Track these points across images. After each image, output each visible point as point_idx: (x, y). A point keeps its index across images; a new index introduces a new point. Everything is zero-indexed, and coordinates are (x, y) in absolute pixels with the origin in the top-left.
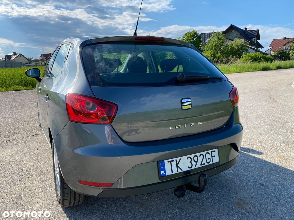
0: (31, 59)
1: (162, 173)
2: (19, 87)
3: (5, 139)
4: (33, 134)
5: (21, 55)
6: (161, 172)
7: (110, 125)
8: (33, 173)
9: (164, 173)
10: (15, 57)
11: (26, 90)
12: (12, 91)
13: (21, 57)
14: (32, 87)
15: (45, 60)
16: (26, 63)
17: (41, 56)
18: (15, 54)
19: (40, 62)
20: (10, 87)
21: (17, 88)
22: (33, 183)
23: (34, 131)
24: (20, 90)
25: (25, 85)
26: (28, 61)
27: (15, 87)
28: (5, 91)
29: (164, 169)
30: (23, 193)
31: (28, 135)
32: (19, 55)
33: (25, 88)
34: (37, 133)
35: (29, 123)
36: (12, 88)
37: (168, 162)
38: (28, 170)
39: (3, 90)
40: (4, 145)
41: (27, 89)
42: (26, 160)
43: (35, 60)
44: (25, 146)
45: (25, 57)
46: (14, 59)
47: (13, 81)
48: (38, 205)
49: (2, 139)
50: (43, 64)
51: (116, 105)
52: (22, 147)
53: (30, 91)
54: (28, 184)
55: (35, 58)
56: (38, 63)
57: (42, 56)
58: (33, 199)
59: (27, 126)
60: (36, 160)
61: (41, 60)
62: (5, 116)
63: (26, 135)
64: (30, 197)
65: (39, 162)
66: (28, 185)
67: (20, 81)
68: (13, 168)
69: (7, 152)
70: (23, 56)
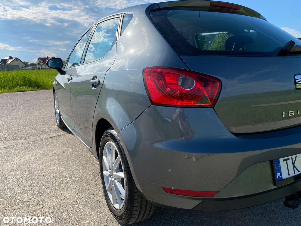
0: (28, 63)
1: (278, 176)
2: (24, 88)
3: (22, 141)
4: (53, 136)
5: (17, 59)
6: (277, 174)
7: (212, 108)
8: (68, 180)
9: (280, 176)
10: (11, 60)
11: (31, 91)
12: (16, 92)
13: (17, 60)
14: (37, 88)
15: (43, 63)
16: (23, 67)
17: (38, 60)
18: (11, 58)
19: (37, 65)
20: (13, 88)
21: (21, 89)
22: (72, 192)
23: (53, 132)
24: (24, 91)
25: (29, 86)
26: (24, 65)
27: (19, 88)
28: (8, 92)
29: (280, 171)
30: (64, 206)
31: (47, 136)
32: (15, 59)
33: (30, 89)
34: (57, 134)
35: (44, 123)
36: (15, 89)
37: (284, 160)
38: (61, 176)
39: (6, 91)
40: (23, 148)
41: (33, 90)
42: (55, 165)
43: (32, 64)
44: (48, 149)
45: (21, 61)
46: (10, 63)
47: (16, 82)
48: (87, 221)
49: (19, 142)
50: (40, 68)
51: (219, 81)
52: (44, 149)
53: (35, 92)
54: (67, 194)
55: (31, 63)
56: (35, 67)
57: (40, 60)
58: (78, 213)
59: (43, 127)
60: (66, 165)
61: (38, 64)
62: (15, 117)
63: (45, 137)
64: (74, 211)
65: (70, 167)
66: (67, 196)
67: (24, 82)
68: (41, 174)
69: (28, 156)
70: (20, 60)
